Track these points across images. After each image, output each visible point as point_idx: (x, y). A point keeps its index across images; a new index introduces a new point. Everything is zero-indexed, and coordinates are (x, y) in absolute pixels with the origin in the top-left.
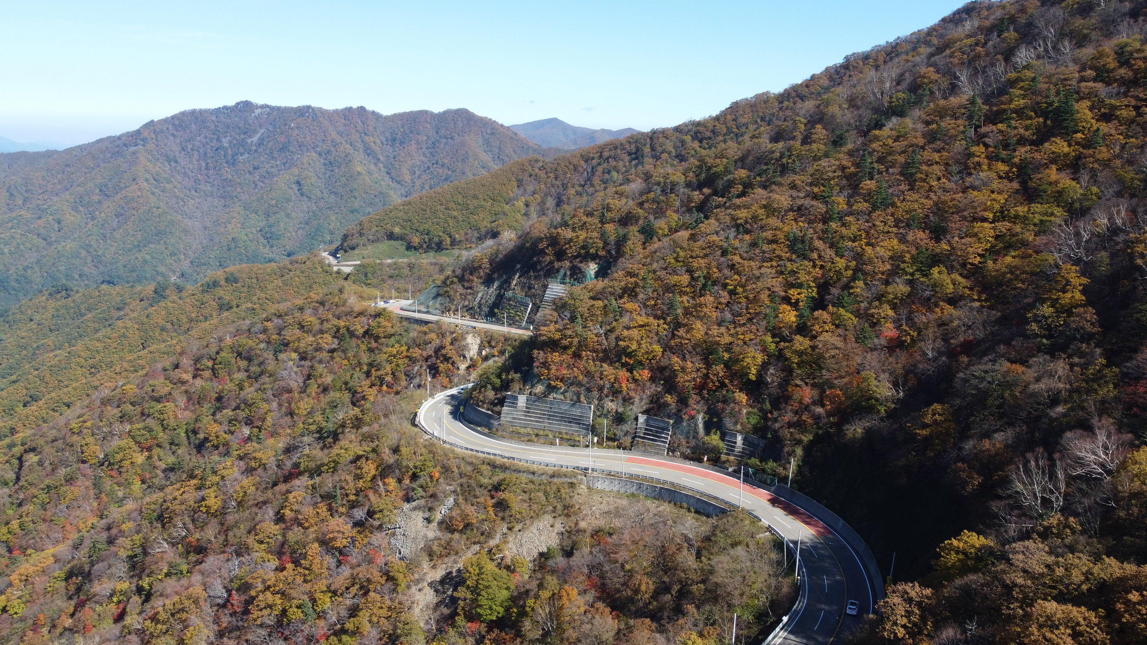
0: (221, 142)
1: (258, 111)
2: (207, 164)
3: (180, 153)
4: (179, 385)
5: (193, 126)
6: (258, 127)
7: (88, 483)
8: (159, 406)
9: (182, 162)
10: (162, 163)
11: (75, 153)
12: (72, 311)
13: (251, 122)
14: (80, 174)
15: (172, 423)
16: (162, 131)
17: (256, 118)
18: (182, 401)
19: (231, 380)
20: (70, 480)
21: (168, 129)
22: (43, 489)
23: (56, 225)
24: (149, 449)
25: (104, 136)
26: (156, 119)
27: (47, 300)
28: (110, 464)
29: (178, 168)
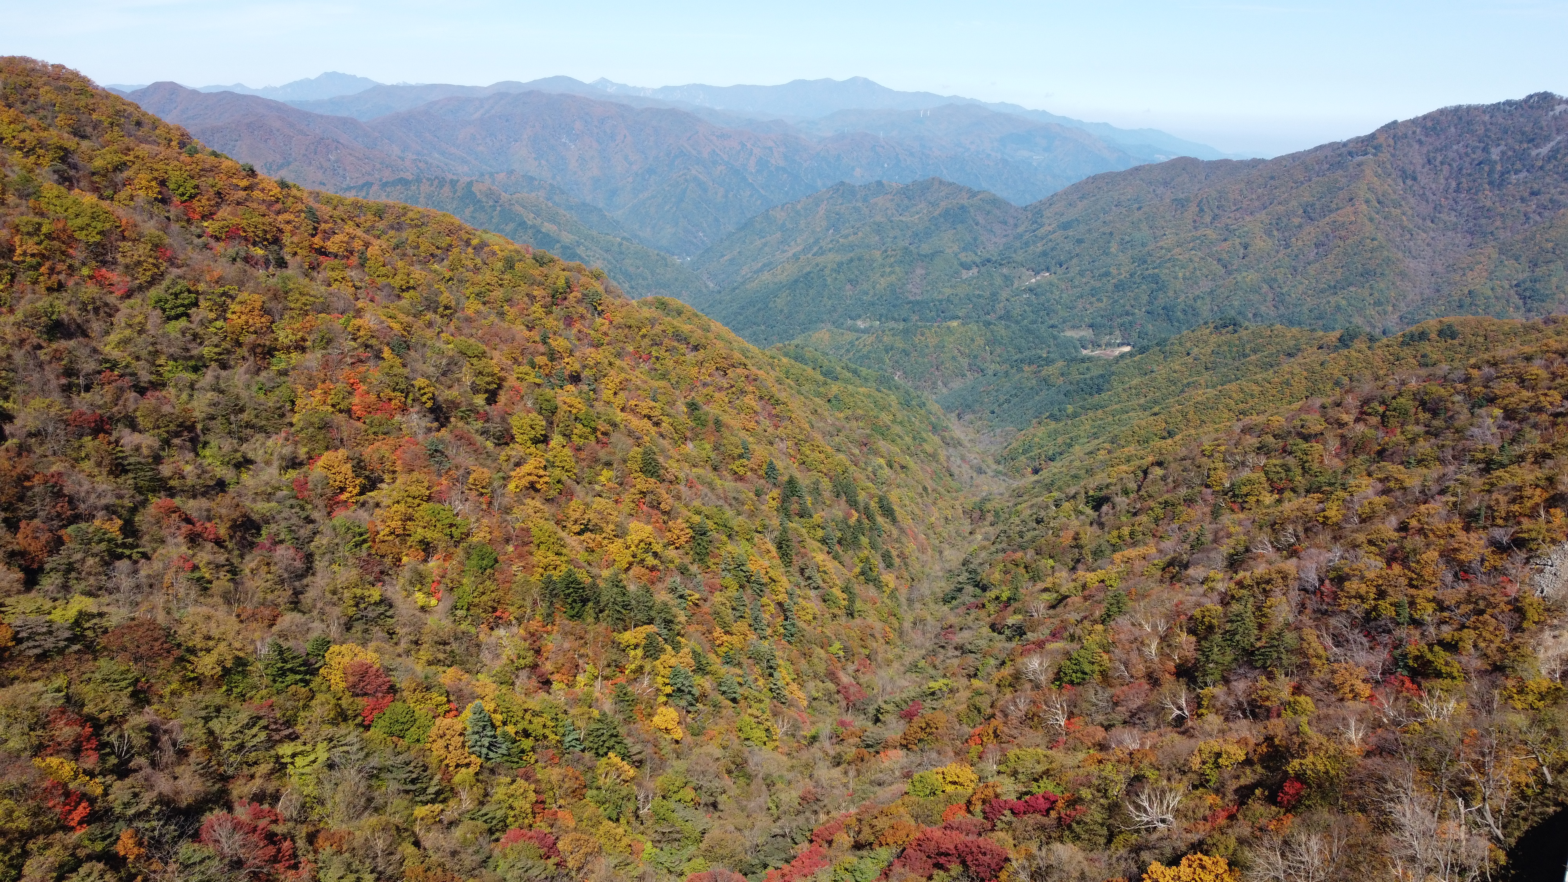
0: (1488, 153)
1: (1559, 109)
2: (1458, 184)
3: (1423, 167)
4: (1336, 426)
5: (1453, 129)
6: (1554, 132)
7: (1207, 510)
8: (1305, 446)
9: (1423, 180)
10: (1394, 180)
11: (1284, 163)
12: (1235, 349)
13: (1544, 123)
14: (1284, 189)
15: (1315, 466)
16: (1405, 136)
17: (1555, 118)
18: (1334, 444)
19: (1402, 433)
20: (1189, 501)
21: (1414, 132)
22: (1160, 503)
23: (1242, 251)
24: (1281, 491)
25: (1325, 141)
26: (1401, 119)
27: (1211, 333)
28: (1234, 496)
29: (1415, 188)
